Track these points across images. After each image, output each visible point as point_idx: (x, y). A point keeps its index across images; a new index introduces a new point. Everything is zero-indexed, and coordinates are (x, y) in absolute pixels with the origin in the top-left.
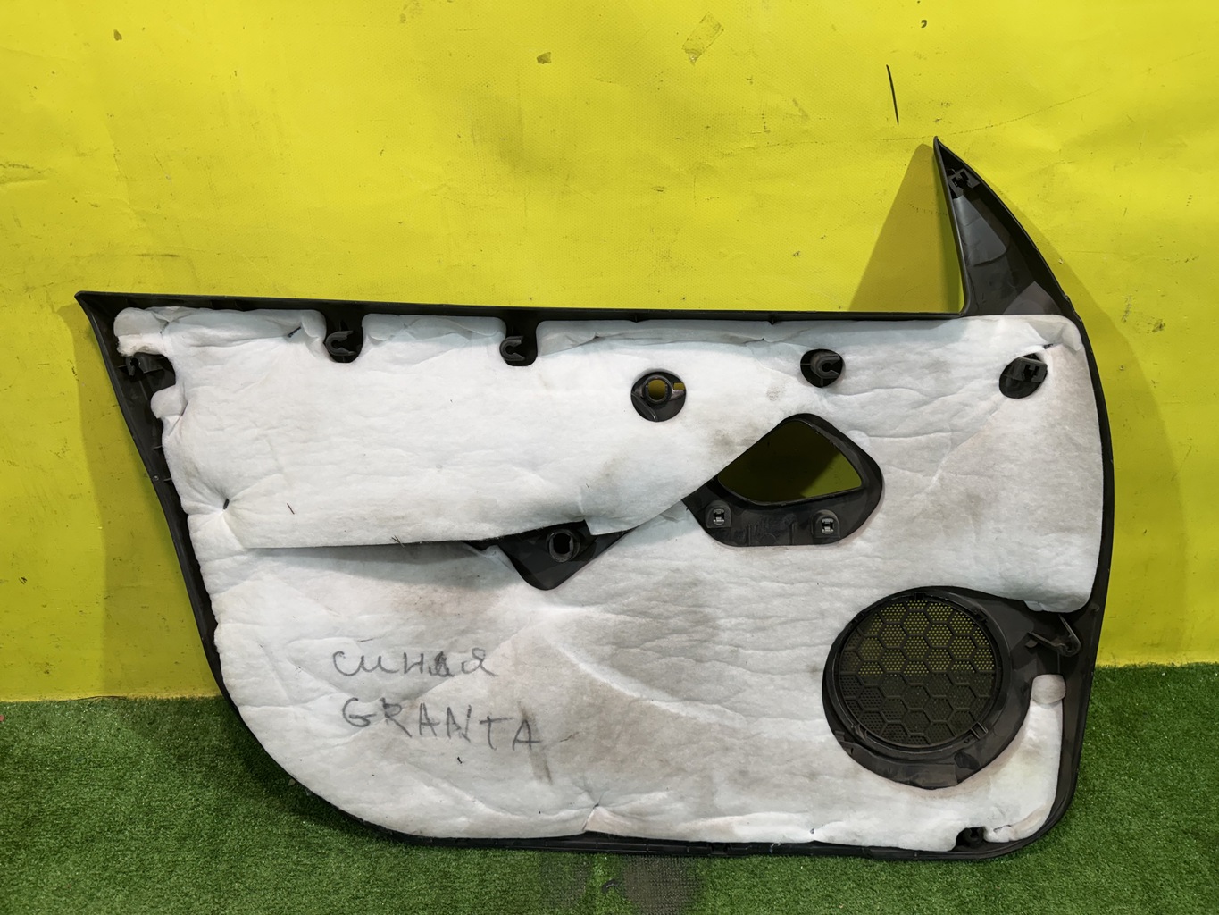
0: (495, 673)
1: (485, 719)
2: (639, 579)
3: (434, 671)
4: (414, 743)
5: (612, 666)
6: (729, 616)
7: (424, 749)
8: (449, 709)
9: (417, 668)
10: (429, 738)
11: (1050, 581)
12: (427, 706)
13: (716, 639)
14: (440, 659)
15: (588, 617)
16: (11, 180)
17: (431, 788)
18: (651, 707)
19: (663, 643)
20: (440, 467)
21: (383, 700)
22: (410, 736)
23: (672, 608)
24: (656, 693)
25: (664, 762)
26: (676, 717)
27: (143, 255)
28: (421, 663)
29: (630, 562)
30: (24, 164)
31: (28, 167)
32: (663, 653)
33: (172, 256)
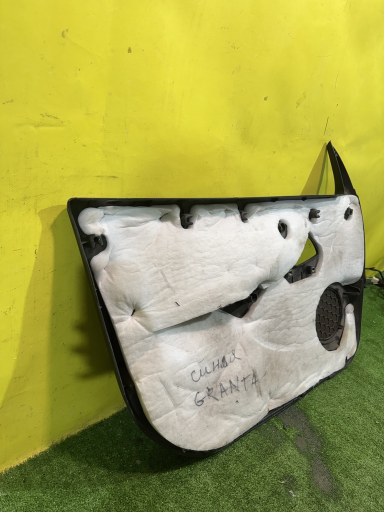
0: (241, 358)
1: (243, 379)
2: (273, 303)
3: (222, 366)
4: (220, 403)
5: (269, 341)
6: (295, 309)
7: (224, 403)
8: (230, 381)
9: (217, 366)
10: (225, 397)
11: (354, 274)
12: (222, 383)
13: (292, 319)
14: (224, 359)
15: (260, 324)
16: (44, 125)
17: (228, 420)
18: (280, 352)
19: (280, 326)
20: (229, 270)
21: (208, 388)
22: (218, 400)
23: (281, 311)
24: (281, 346)
25: (287, 371)
26: (287, 352)
27: (98, 176)
28: (218, 364)
29: (270, 297)
30: (55, 116)
31: (57, 118)
32: (280, 329)
33: (114, 177)
